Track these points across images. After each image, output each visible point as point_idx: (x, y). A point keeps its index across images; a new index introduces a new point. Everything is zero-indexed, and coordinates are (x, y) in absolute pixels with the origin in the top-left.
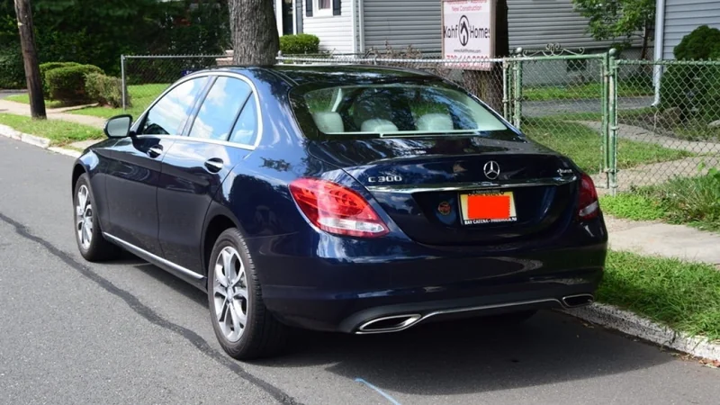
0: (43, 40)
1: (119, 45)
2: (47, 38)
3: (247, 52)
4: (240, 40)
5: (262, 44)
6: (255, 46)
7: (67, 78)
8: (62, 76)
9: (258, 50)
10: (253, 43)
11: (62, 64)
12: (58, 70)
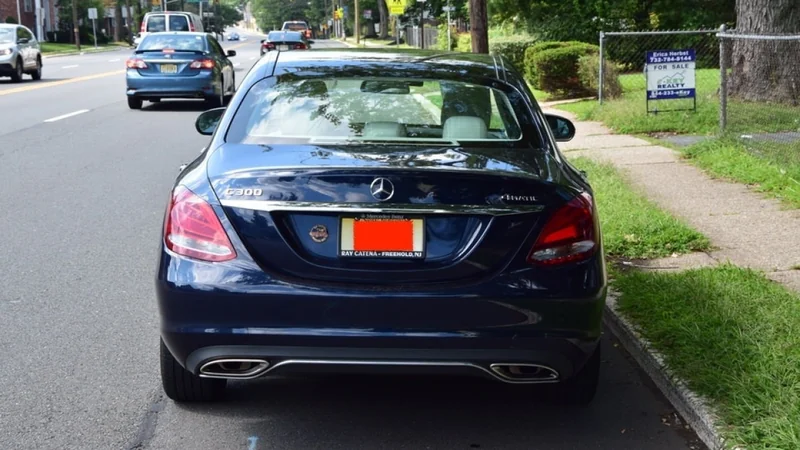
0: (582, 12)
1: (684, 14)
2: (588, 10)
3: (754, 25)
4: (745, 7)
5: (778, 12)
6: (766, 16)
7: (556, 62)
8: (551, 60)
9: (771, 21)
10: (764, 11)
11: (563, 43)
12: (554, 51)
